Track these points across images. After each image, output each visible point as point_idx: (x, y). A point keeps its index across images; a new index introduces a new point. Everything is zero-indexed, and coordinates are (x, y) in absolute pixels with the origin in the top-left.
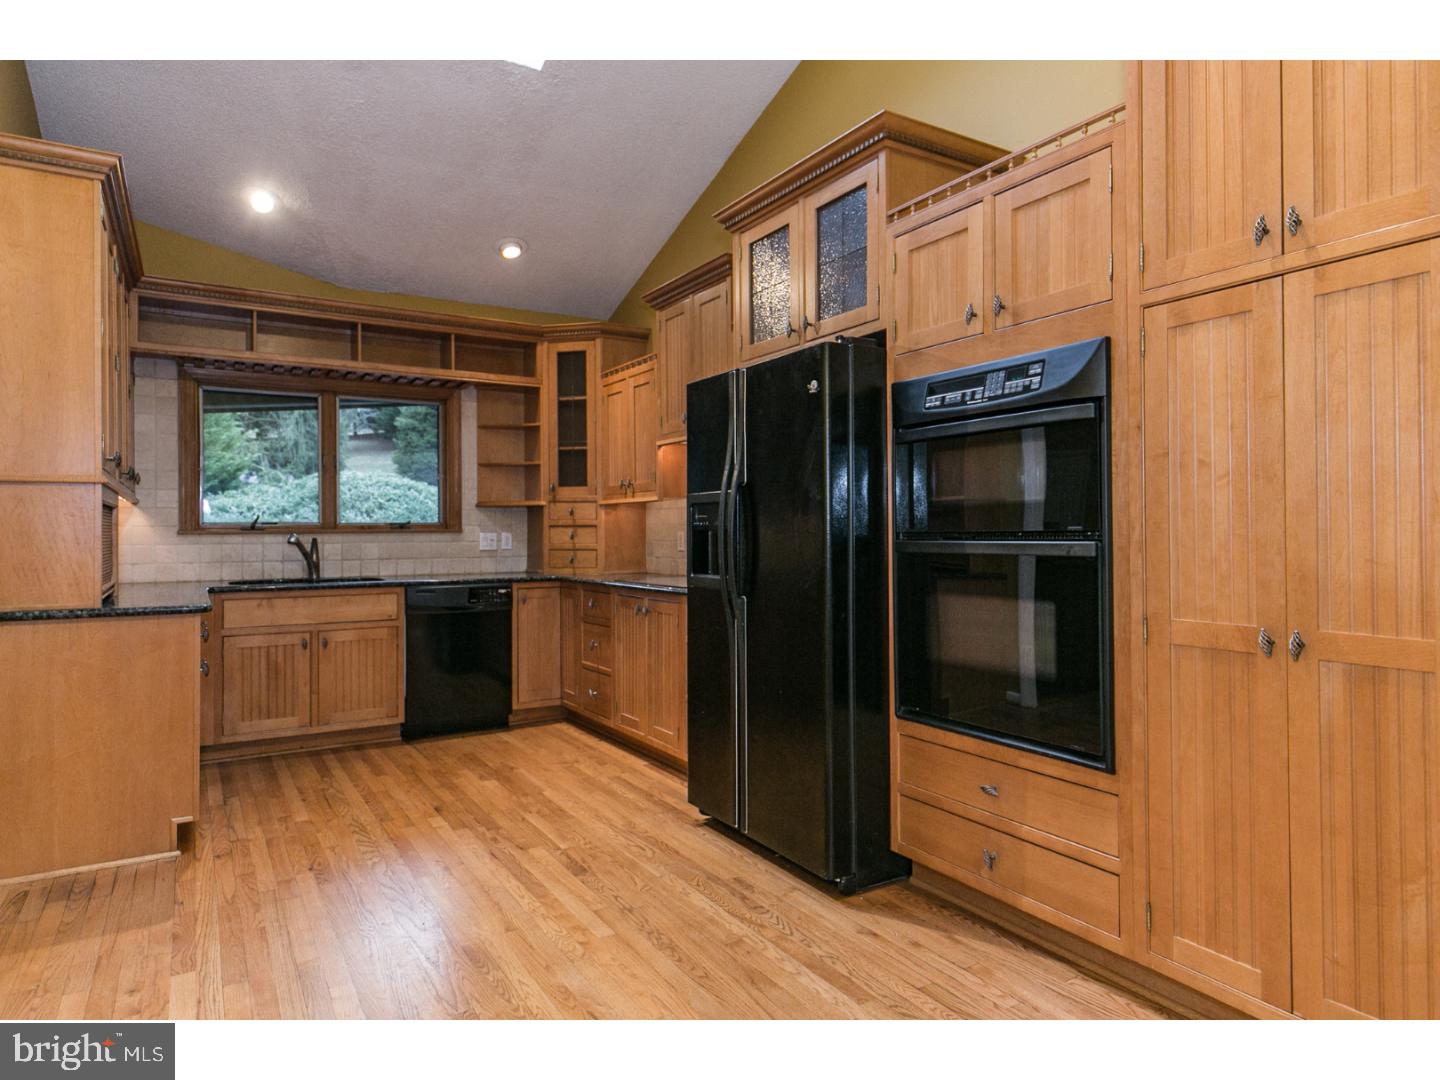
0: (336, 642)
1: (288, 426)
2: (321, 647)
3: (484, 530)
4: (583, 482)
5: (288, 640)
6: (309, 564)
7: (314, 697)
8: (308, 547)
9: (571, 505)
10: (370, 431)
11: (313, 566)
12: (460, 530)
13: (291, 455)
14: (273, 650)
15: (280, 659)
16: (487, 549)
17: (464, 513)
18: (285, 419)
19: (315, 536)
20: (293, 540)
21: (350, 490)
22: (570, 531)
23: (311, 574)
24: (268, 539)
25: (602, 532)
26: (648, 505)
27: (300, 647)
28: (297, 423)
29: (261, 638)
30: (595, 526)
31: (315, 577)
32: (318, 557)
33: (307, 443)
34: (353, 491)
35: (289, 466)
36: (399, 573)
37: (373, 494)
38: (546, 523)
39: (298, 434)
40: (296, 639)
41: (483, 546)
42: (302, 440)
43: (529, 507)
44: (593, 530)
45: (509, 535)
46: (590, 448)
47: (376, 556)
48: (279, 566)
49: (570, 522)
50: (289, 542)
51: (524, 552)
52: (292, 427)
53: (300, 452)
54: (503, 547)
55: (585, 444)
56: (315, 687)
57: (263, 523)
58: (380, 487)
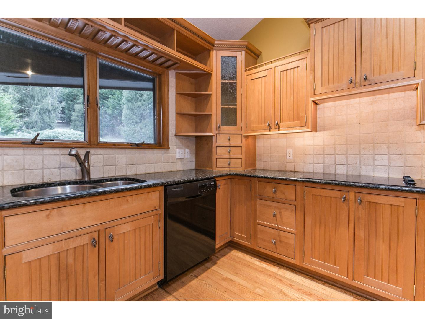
0: (119, 234)
1: (33, 115)
2: (107, 241)
3: (178, 148)
4: (235, 124)
5: (78, 242)
6: (82, 170)
7: (102, 284)
8: (82, 157)
9: (230, 135)
10: (60, 121)
11: (85, 170)
12: (168, 148)
13: (34, 125)
14: (63, 255)
15: (71, 261)
16: (180, 158)
17: (170, 138)
18: (32, 113)
19: (88, 150)
20: (73, 152)
21: (62, 135)
22: (228, 149)
23: (83, 176)
24: (47, 152)
25: (244, 149)
26: (257, 137)
27: (90, 246)
28: (37, 115)
29: (51, 247)
30: (241, 146)
31: (86, 179)
32: (89, 165)
33: (41, 121)
34: (63, 136)
35: (34, 128)
36: (138, 173)
37: (72, 137)
38: (215, 144)
39: (37, 118)
40: (85, 240)
41: (178, 156)
42: (39, 120)
43: (197, 137)
44: (240, 148)
45: (189, 151)
46: (238, 107)
47: (125, 163)
48: (57, 171)
49: (228, 144)
50: (70, 155)
51: (194, 160)
52: (35, 116)
53: (38, 124)
54: (186, 157)
55: (236, 105)
56: (102, 276)
57: (41, 140)
58: (74, 135)
